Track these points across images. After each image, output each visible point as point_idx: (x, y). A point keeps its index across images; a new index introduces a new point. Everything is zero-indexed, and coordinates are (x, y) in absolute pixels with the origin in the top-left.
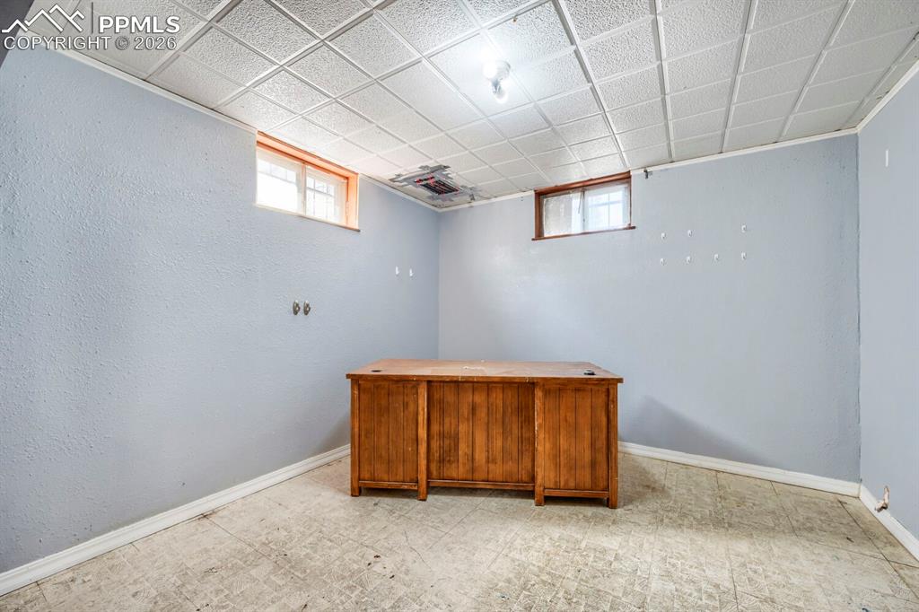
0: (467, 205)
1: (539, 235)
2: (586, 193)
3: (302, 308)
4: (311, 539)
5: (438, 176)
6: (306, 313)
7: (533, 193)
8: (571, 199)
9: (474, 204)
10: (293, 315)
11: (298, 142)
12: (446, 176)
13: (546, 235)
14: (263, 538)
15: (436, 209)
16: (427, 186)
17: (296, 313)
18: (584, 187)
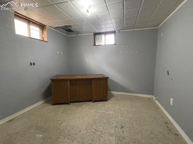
0: (76, 35)
1: (95, 45)
2: (106, 35)
3: (33, 64)
4: (44, 121)
5: (69, 28)
6: (34, 65)
7: (93, 34)
8: (102, 36)
9: (78, 35)
10: (30, 66)
11: (28, 15)
12: (72, 28)
13: (96, 45)
14: (31, 123)
15: (67, 35)
16: (66, 30)
17: (31, 65)
18: (105, 33)
